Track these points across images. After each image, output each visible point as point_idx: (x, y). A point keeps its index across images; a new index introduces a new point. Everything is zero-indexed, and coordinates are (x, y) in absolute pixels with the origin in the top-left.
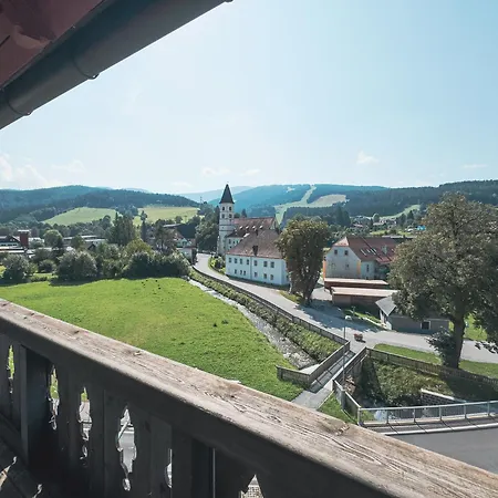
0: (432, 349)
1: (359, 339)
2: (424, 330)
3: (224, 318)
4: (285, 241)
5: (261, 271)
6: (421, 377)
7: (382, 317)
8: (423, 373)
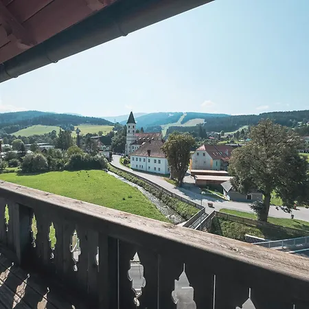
0: (252, 211)
1: (211, 206)
2: (248, 200)
3: (129, 195)
4: (167, 147)
5: (152, 165)
6: (246, 227)
7: (225, 193)
8: (246, 225)
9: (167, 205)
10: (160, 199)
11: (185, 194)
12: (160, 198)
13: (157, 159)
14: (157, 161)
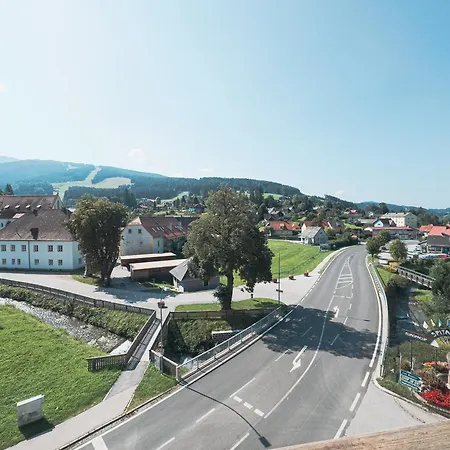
5: (43, 256)
6: (211, 323)
7: (175, 283)
8: (212, 320)
9: (87, 322)
10: (71, 315)
11: (118, 297)
12: (70, 313)
13: (55, 245)
14: (55, 249)
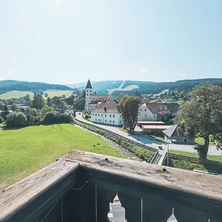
2: (186, 143)
3: (98, 143)
5: (108, 119)
6: (192, 164)
7: (166, 138)
8: (193, 162)
9: (126, 149)
10: (120, 144)
11: (138, 140)
12: (119, 143)
13: (112, 115)
14: (112, 116)
